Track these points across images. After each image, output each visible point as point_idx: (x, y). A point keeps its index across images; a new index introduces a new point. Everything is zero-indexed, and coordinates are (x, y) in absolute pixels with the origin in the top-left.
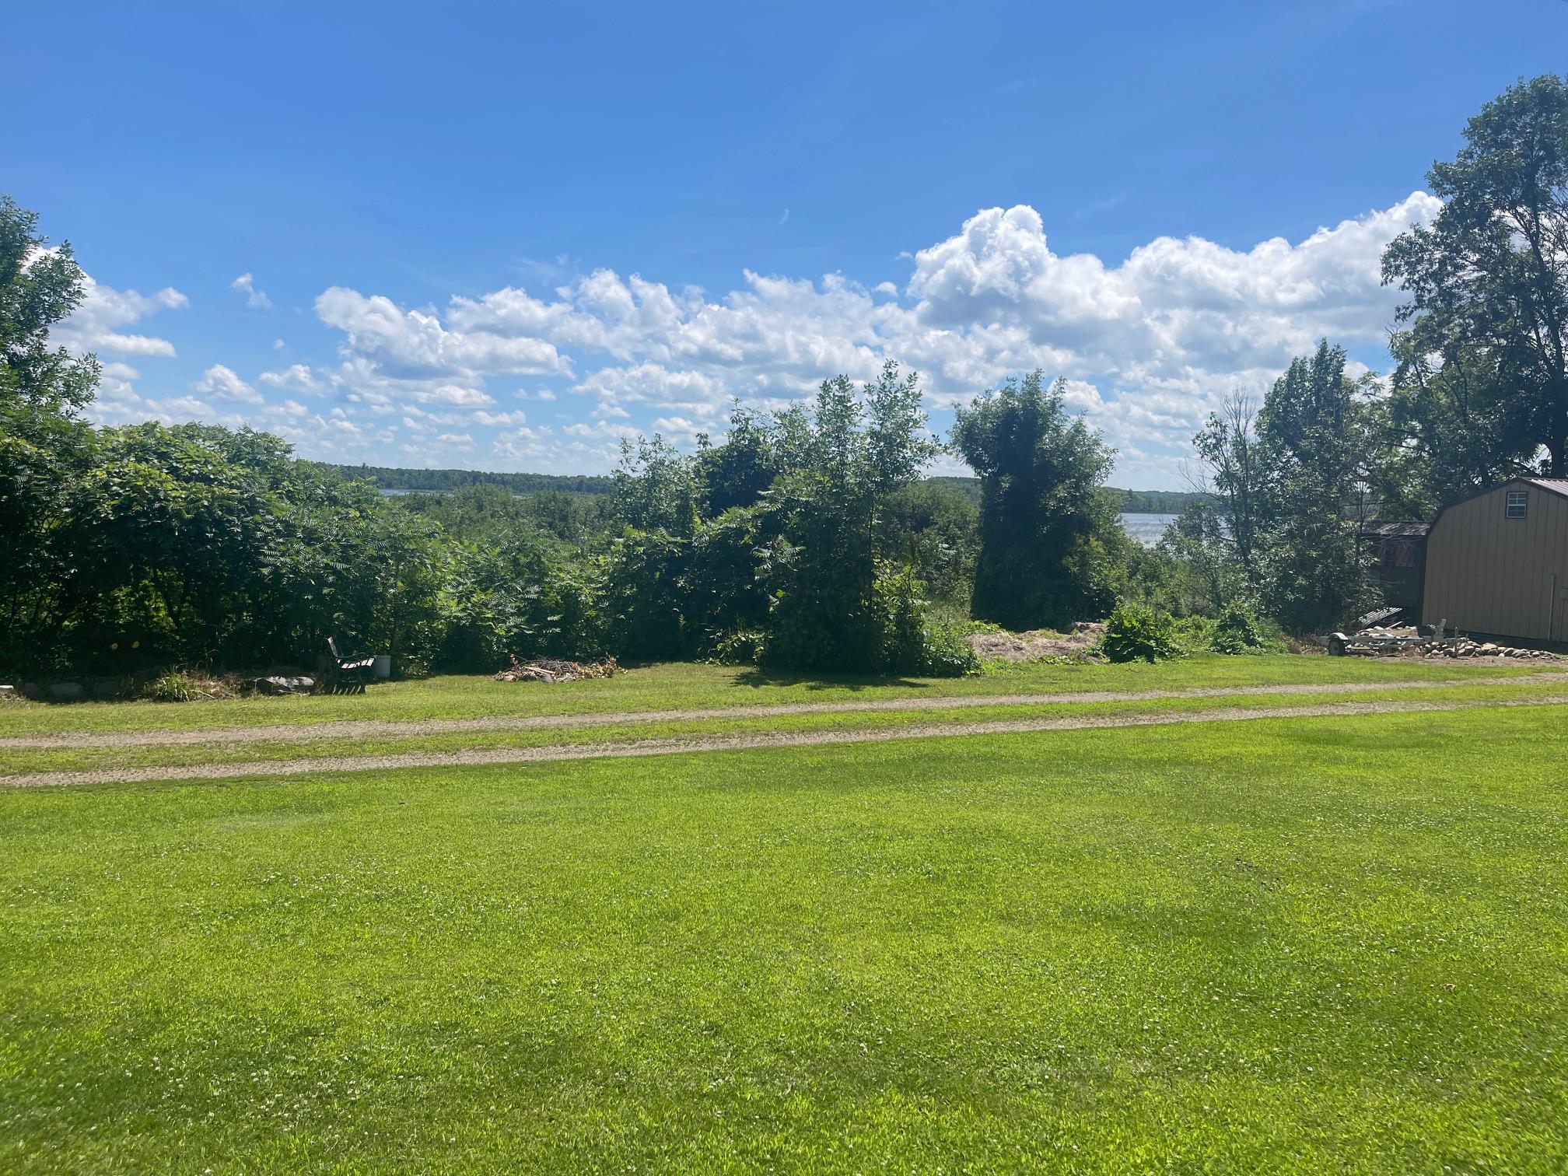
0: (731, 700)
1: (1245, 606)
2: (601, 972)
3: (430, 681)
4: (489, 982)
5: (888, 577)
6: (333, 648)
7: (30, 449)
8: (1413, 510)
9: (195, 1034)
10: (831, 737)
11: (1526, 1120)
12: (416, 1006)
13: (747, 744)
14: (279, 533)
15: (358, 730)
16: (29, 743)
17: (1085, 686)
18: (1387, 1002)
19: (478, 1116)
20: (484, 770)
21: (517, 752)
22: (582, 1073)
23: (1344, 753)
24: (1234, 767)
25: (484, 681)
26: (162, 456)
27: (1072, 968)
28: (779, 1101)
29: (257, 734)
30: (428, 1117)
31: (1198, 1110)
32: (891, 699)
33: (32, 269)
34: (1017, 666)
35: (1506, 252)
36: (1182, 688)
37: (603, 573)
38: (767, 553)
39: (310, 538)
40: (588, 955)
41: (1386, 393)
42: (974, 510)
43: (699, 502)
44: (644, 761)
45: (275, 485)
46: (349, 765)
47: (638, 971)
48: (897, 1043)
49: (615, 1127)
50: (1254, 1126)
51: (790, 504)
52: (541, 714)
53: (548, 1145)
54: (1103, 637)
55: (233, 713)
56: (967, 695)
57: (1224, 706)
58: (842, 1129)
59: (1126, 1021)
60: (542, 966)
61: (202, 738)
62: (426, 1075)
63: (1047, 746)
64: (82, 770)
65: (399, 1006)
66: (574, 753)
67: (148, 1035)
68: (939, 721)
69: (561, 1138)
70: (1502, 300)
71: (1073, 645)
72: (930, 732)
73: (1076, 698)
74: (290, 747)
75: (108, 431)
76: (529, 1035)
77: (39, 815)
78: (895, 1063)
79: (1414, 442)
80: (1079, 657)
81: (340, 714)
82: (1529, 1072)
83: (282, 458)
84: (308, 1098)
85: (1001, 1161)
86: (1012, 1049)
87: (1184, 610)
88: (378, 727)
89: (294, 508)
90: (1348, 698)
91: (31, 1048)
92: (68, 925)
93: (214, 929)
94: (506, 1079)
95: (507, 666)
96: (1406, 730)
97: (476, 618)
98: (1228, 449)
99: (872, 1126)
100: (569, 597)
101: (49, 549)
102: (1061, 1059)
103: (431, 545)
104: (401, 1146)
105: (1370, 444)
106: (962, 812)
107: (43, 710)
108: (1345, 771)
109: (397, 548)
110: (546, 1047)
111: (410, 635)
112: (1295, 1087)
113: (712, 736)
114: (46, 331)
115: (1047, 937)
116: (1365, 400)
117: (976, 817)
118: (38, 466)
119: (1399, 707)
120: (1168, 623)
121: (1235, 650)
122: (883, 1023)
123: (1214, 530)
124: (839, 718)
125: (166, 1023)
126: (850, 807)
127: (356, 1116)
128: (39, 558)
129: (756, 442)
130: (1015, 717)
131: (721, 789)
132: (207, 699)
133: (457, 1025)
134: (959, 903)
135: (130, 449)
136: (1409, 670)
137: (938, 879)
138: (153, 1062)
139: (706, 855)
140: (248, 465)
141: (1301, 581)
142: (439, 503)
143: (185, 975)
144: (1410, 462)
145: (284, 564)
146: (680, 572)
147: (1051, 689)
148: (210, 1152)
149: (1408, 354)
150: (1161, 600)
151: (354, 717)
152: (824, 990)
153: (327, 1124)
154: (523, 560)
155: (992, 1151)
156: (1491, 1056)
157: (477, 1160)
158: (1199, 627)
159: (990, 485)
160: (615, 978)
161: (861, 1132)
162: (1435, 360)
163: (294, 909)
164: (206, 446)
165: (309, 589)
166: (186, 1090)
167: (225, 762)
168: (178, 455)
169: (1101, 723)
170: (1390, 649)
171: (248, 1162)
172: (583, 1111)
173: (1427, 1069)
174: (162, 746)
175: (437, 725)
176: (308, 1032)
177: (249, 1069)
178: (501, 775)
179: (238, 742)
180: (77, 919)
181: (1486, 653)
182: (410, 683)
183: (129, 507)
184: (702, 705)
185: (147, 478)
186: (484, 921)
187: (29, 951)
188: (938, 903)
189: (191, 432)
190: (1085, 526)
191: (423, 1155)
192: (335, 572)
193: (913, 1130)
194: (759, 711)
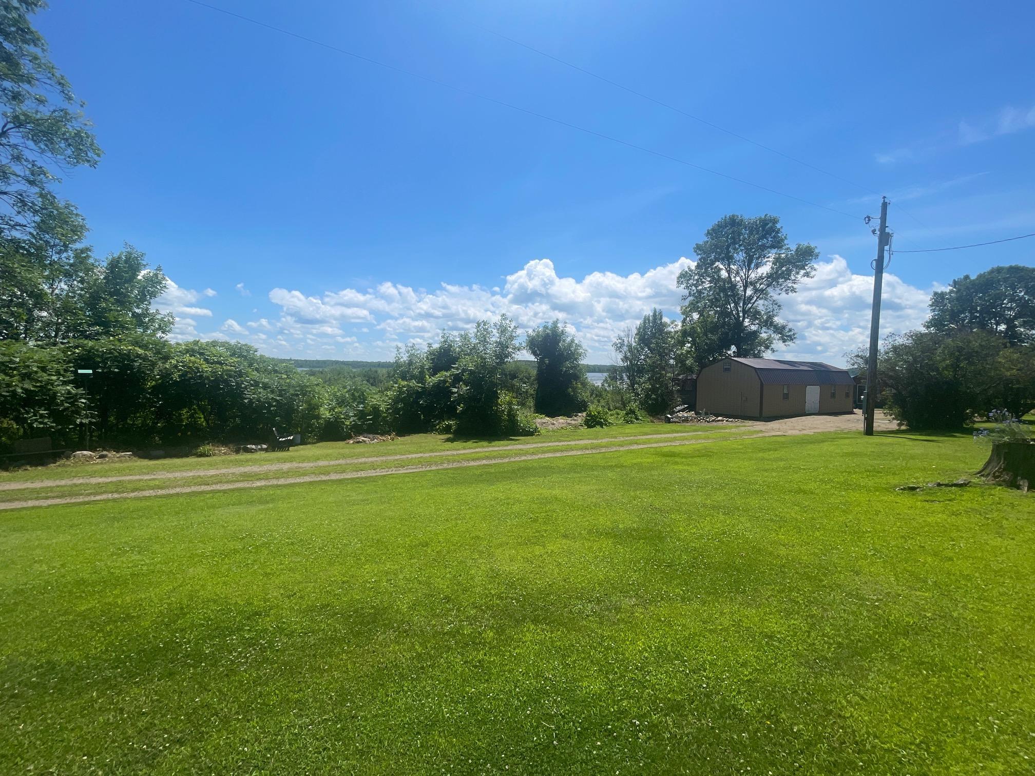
0: (443, 448)
1: (634, 405)
2: (394, 574)
3: (317, 445)
4: (343, 583)
5: (504, 397)
6: (275, 432)
7: (141, 351)
8: (690, 370)
9: (200, 619)
10: (484, 462)
11: (788, 614)
12: (309, 596)
13: (450, 466)
14: (252, 385)
15: (286, 466)
16: (138, 477)
17: (580, 438)
18: (720, 563)
19: (339, 653)
20: (340, 481)
21: (354, 473)
22: (387, 626)
23: (677, 459)
24: (640, 467)
25: (341, 444)
26: (202, 354)
27: (596, 557)
28: (480, 634)
29: (243, 469)
30: (314, 655)
31: (660, 620)
32: (507, 446)
33: (143, 277)
34: (553, 431)
35: (719, 277)
36: (616, 437)
37: (389, 399)
38: (455, 390)
39: (265, 387)
40: (388, 566)
41: (679, 327)
42: (534, 372)
43: (428, 370)
44: (408, 475)
45: (250, 365)
46: (282, 482)
47: (411, 572)
48: (528, 599)
49: (405, 654)
50: (684, 625)
51: (464, 371)
52: (365, 457)
53: (373, 667)
54: (584, 419)
55: (231, 461)
56: (536, 443)
57: (632, 443)
58: (510, 646)
59: (622, 580)
60: (367, 573)
61: (218, 472)
62: (313, 632)
63: (569, 462)
64: (162, 488)
65: (301, 597)
66: (379, 473)
67: (175, 622)
68: (526, 453)
69: (379, 662)
70: (718, 294)
71: (573, 422)
72: (523, 458)
73: (577, 442)
74: (256, 475)
75: (178, 344)
76: (362, 608)
77: (139, 510)
78: (529, 609)
79: (689, 345)
80: (576, 427)
81: (279, 460)
82: (783, 591)
83: (253, 354)
84: (255, 649)
85: (583, 656)
86: (577, 598)
87: (611, 408)
88: (295, 465)
89: (258, 375)
90: (675, 439)
91: (110, 636)
92: (142, 565)
93: (215, 563)
94: (352, 632)
95: (350, 437)
96: (698, 450)
97: (337, 418)
98: (625, 348)
99: (523, 643)
100: (376, 409)
101: (149, 393)
102: (599, 601)
103: (317, 389)
104: (301, 673)
105: (673, 346)
106: (540, 491)
107: (146, 462)
108: (680, 467)
109: (303, 390)
110: (370, 614)
111: (310, 426)
112: (696, 605)
113: (436, 464)
114: (150, 303)
115: (583, 544)
116: (672, 330)
117: (546, 493)
118: (145, 359)
119: (693, 442)
120: (607, 413)
121: (632, 422)
122: (521, 590)
123: (622, 378)
124: (487, 454)
125: (185, 614)
126: (495, 491)
127: (278, 658)
128: (145, 398)
129: (451, 346)
130: (555, 451)
131: (442, 485)
132: (220, 455)
133: (328, 605)
134: (546, 531)
135: (187, 351)
136: (694, 428)
137: (535, 521)
138: (176, 637)
139: (437, 516)
140: (238, 357)
141: (653, 396)
142: (322, 373)
143: (198, 587)
144: (688, 352)
145: (254, 398)
146: (421, 398)
147: (567, 439)
148: (200, 687)
149: (686, 313)
150: (603, 404)
151: (285, 461)
152: (494, 576)
153: (263, 664)
154: (357, 394)
155: (577, 650)
156: (766, 584)
157: (338, 678)
158: (618, 414)
159: (541, 362)
160: (401, 577)
161: (518, 646)
162: (696, 316)
163: (253, 550)
164: (221, 350)
165: (265, 408)
166: (191, 651)
167: (227, 482)
168: (208, 353)
169: (587, 452)
170: (686, 420)
171: (220, 691)
172: (389, 647)
173: (744, 592)
174: (199, 476)
175: (321, 463)
176: (256, 614)
177: (226, 636)
178: (348, 483)
179: (233, 474)
180: (147, 561)
181: (719, 421)
182: (309, 446)
183: (186, 375)
184: (432, 451)
185: (194, 363)
186: (341, 552)
187: (118, 580)
188: (537, 531)
189: (214, 344)
190: (576, 377)
191: (311, 678)
192: (276, 400)
193: (542, 643)
194: (455, 453)
